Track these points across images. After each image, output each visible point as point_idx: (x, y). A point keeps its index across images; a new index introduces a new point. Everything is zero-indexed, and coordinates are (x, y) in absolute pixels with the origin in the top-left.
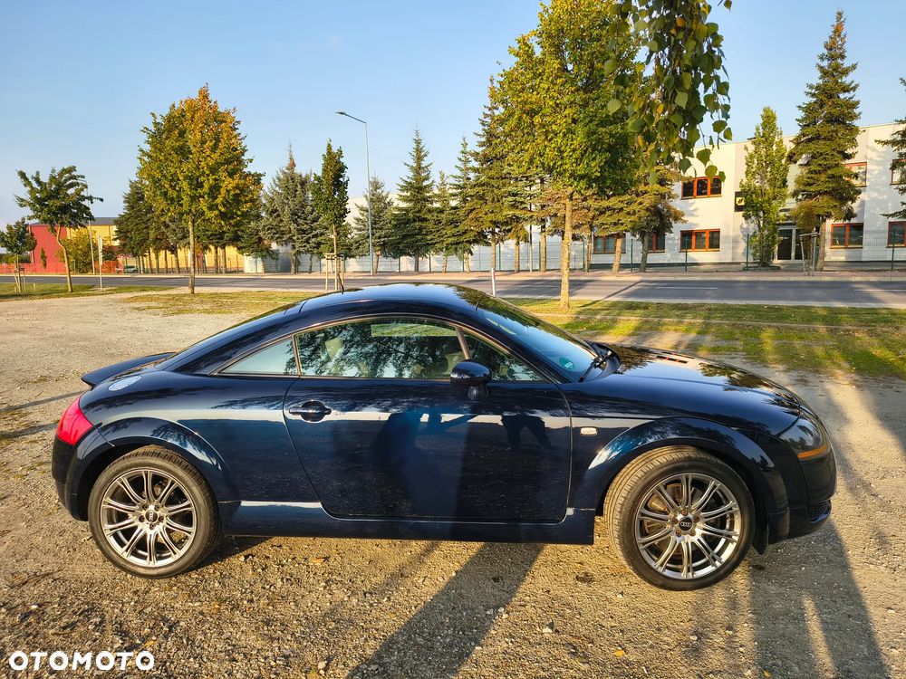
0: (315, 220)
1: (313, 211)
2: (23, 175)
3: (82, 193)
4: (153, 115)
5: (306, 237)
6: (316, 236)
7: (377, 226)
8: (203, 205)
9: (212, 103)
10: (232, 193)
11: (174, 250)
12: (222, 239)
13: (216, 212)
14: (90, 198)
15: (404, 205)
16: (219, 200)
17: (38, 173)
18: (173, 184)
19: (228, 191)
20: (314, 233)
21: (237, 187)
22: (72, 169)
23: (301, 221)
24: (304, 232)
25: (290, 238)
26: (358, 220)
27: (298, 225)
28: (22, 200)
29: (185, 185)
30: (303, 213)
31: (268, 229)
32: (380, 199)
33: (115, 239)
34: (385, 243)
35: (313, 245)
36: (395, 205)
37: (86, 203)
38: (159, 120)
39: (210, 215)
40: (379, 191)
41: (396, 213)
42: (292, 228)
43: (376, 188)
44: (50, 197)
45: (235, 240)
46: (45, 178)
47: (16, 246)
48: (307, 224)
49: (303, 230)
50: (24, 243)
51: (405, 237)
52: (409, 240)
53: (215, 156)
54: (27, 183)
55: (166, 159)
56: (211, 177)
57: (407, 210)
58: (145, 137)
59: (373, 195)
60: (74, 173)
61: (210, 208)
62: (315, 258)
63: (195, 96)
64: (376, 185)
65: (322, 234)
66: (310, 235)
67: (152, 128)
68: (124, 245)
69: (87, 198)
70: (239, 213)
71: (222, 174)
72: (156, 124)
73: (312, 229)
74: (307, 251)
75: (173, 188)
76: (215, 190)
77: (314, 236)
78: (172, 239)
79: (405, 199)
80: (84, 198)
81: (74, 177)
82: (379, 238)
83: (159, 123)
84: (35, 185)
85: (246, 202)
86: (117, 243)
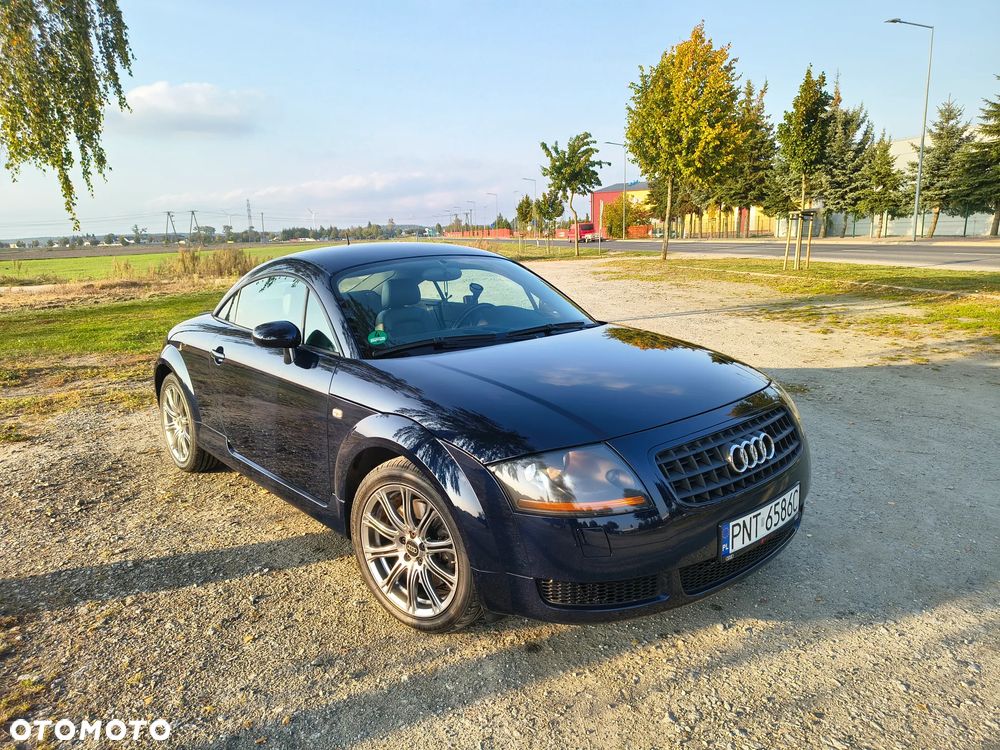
0: (856, 169)
1: (855, 157)
2: (544, 146)
3: (591, 159)
4: (641, 67)
5: (841, 191)
6: (856, 189)
7: (941, 172)
8: (680, 162)
9: (706, 43)
10: (712, 145)
11: (699, 212)
12: (746, 197)
13: (691, 169)
14: (600, 163)
15: (988, 139)
16: (697, 153)
17: (556, 143)
18: (654, 142)
19: (708, 143)
20: (853, 185)
21: (718, 137)
22: (587, 135)
23: (836, 172)
24: (839, 185)
25: (821, 193)
26: (914, 165)
27: (833, 177)
28: (545, 169)
29: (664, 141)
30: (842, 160)
31: (795, 184)
32: (952, 133)
33: (647, 204)
34: (948, 196)
35: (848, 201)
36: (977, 140)
37: (596, 168)
38: (647, 72)
39: (686, 172)
40: (952, 122)
41: (974, 151)
42: (824, 181)
43: (948, 120)
44: (565, 165)
45: (760, 198)
46: (564, 147)
47: (548, 212)
48: (844, 174)
49: (837, 183)
50: (554, 210)
51: (982, 184)
52: (985, 190)
53: (696, 104)
54: (549, 154)
55: (648, 115)
56: (690, 129)
57: (989, 146)
58: (632, 93)
59: (942, 129)
60: (589, 140)
61: (687, 165)
62: (851, 218)
63: (688, 37)
64: (949, 114)
65: (864, 187)
66: (847, 189)
67: (640, 83)
68: (654, 209)
69: (597, 163)
70: (718, 167)
71: (703, 124)
72: (644, 77)
73: (851, 180)
74: (841, 210)
75: (654, 145)
76: (693, 143)
77: (851, 191)
78: (695, 200)
79: (989, 131)
80: (593, 164)
81: (588, 144)
82: (942, 188)
83: (646, 76)
84: (554, 154)
85: (728, 154)
86: (648, 207)
